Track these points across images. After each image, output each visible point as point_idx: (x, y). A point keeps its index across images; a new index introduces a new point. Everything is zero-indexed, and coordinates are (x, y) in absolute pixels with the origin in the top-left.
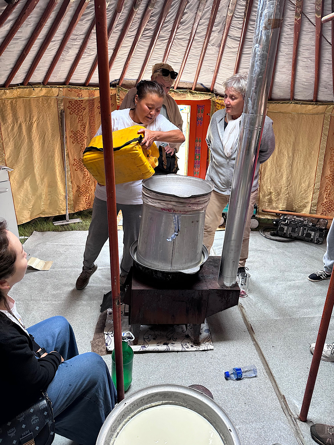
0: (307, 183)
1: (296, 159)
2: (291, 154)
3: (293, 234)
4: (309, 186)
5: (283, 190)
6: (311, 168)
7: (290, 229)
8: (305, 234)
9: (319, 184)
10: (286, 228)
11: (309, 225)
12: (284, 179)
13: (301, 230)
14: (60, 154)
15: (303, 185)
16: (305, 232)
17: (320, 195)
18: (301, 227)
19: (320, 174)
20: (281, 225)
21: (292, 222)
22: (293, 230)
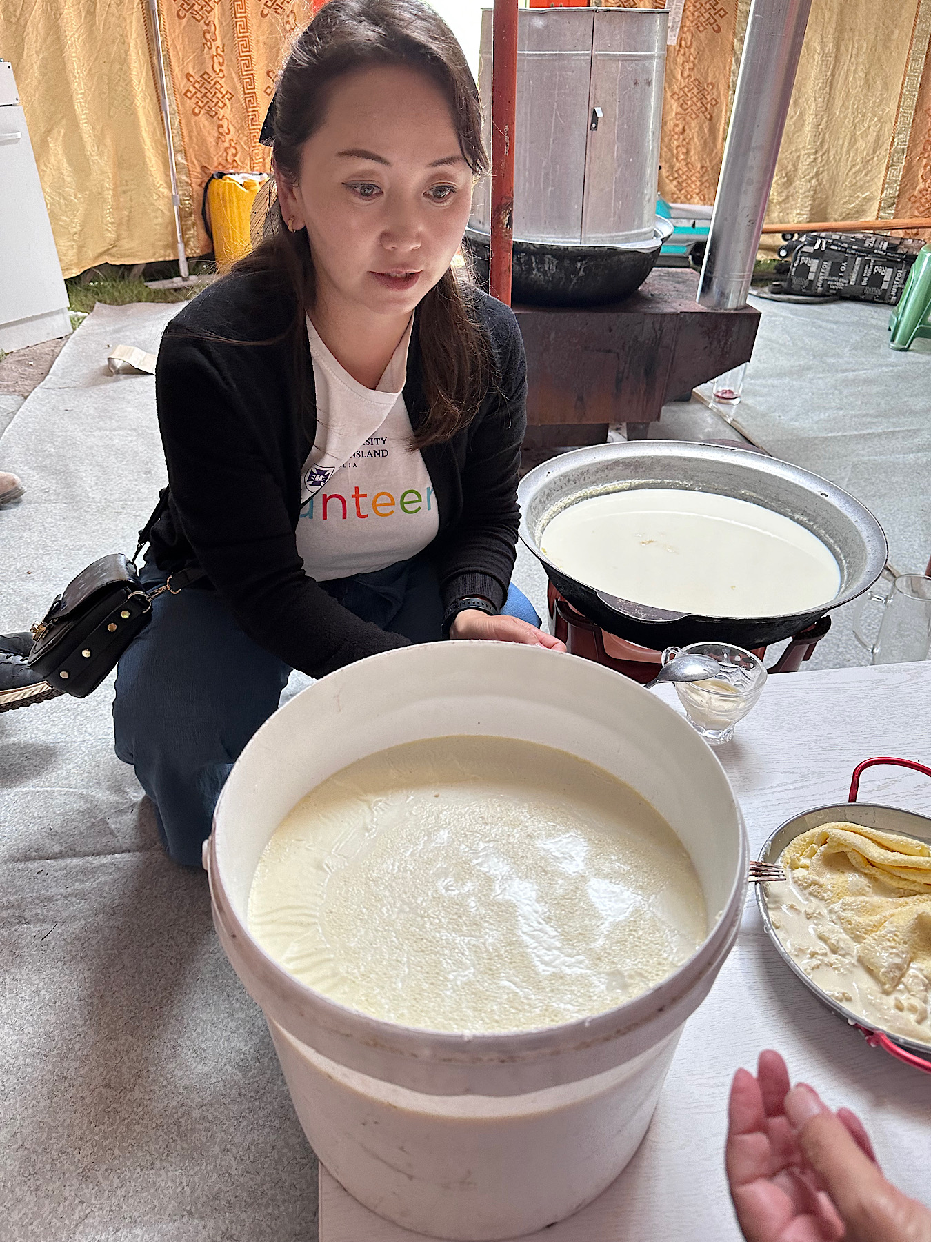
0: (872, 137)
1: (845, 59)
2: (830, 46)
3: (834, 281)
4: (876, 147)
5: (802, 167)
6: (885, 86)
7: (827, 265)
8: (866, 279)
9: (905, 136)
10: (814, 264)
11: (878, 249)
12: (808, 128)
13: (857, 268)
14: (143, 54)
15: (861, 144)
16: (868, 272)
17: (909, 168)
18: (858, 259)
19: (910, 103)
20: (801, 257)
21: (833, 244)
22: (835, 271)
